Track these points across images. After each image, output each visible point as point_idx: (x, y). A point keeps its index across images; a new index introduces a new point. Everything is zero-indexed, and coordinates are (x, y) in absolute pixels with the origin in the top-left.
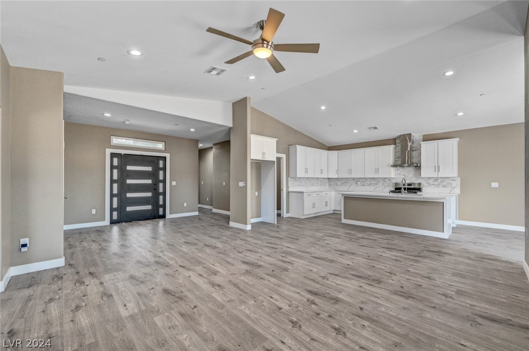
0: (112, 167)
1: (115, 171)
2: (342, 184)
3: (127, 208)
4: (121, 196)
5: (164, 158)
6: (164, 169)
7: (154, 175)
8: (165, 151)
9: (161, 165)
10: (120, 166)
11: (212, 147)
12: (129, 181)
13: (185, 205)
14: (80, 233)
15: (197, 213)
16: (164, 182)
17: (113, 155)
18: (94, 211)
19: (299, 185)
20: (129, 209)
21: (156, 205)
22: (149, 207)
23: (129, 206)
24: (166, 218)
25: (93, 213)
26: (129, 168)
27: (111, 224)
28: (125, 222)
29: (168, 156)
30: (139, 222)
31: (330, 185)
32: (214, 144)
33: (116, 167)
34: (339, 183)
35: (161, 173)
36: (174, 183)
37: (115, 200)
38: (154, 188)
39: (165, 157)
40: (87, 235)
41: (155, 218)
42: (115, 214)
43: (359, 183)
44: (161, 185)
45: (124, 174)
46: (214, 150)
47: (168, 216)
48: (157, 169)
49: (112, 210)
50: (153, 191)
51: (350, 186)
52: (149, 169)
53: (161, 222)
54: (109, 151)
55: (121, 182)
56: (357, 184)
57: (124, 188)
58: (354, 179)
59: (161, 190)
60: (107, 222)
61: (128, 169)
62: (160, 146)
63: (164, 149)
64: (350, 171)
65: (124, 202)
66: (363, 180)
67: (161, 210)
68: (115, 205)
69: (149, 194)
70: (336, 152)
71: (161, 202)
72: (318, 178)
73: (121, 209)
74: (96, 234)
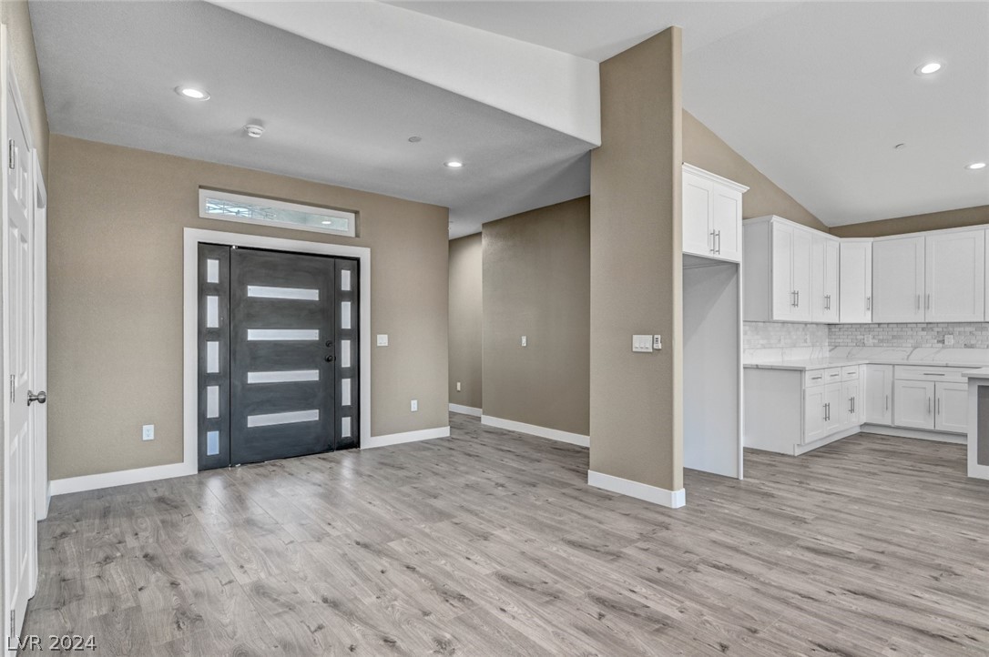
0: (204, 289)
1: (213, 303)
2: (881, 341)
3: (250, 418)
4: (228, 377)
5: (355, 263)
6: (355, 296)
7: (324, 315)
8: (356, 240)
9: (346, 282)
10: (227, 285)
11: (479, 235)
12: (253, 335)
13: (414, 405)
14: (105, 513)
15: (445, 432)
16: (355, 334)
17: (205, 250)
18: (148, 432)
19: (764, 347)
20: (254, 421)
21: (332, 409)
22: (312, 415)
23: (254, 412)
24: (362, 447)
25: (145, 438)
26: (254, 291)
27: (200, 470)
28: (242, 464)
29: (364, 254)
30: (284, 462)
31: (834, 347)
32: (484, 225)
33: (215, 289)
34: (869, 340)
35: (346, 307)
36: (383, 340)
37: (213, 393)
38: (325, 355)
39: (358, 260)
40: (125, 523)
41: (330, 449)
42: (213, 438)
43: (950, 340)
44: (346, 345)
45: (239, 311)
46: (485, 241)
47: (367, 442)
48: (333, 297)
49: (204, 424)
50: (324, 363)
51: (915, 348)
52: (312, 295)
53: (347, 461)
54: (192, 237)
55: (230, 335)
56: (943, 342)
57: (239, 356)
58: (928, 326)
59: (346, 362)
60: (189, 466)
61: (250, 294)
62: (342, 223)
63: (353, 234)
64: (924, 302)
65: (238, 401)
66: (968, 329)
67: (346, 423)
68: (213, 411)
69: (312, 375)
70: (867, 243)
71: (346, 400)
72: (806, 324)
73: (229, 422)
74: (157, 519)
